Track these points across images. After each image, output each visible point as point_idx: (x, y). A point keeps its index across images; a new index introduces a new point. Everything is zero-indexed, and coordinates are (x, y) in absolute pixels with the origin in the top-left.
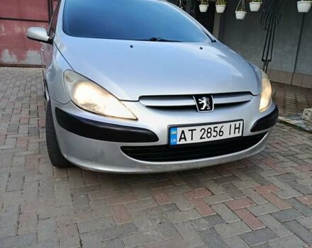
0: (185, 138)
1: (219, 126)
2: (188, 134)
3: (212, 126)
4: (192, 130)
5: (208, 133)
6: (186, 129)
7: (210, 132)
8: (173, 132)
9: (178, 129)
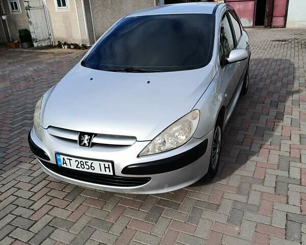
0: (66, 163)
1: (90, 162)
2: (67, 161)
3: (84, 161)
4: (70, 159)
5: (81, 165)
6: (66, 158)
7: (83, 165)
8: (58, 157)
9: (61, 156)
